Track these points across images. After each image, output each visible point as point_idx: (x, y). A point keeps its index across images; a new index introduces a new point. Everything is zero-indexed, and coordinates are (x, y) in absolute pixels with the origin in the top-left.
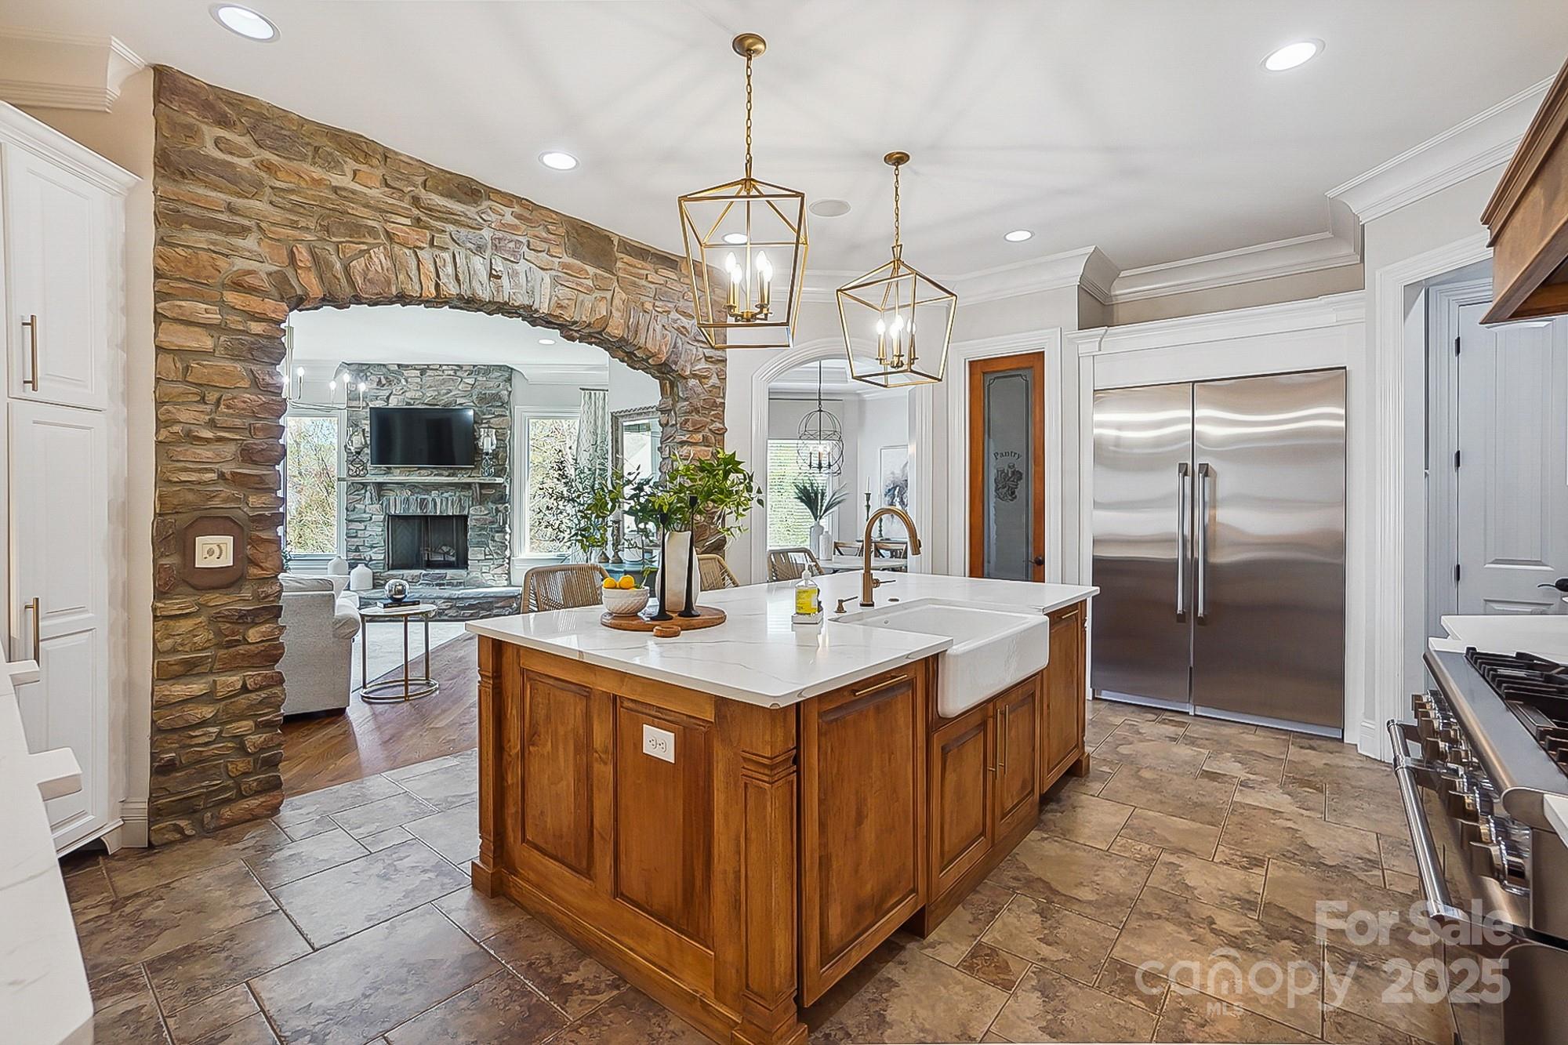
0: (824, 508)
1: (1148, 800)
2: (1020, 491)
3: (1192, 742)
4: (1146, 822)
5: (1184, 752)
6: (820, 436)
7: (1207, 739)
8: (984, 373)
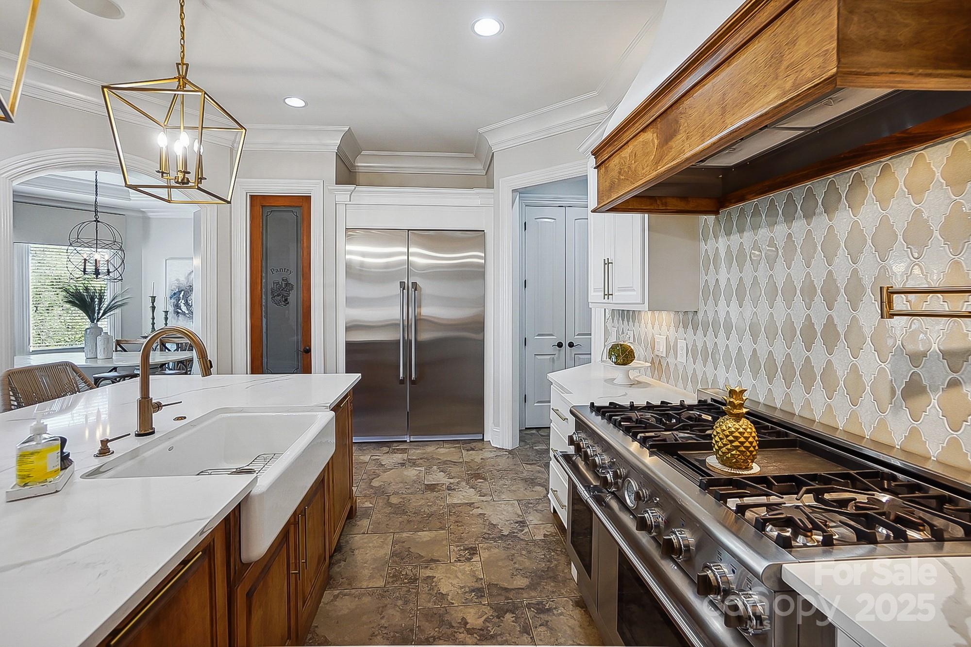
0: (102, 312)
1: (400, 523)
2: (292, 298)
3: (414, 463)
4: (404, 544)
5: (411, 473)
6: (97, 244)
7: (421, 459)
8: (262, 206)
